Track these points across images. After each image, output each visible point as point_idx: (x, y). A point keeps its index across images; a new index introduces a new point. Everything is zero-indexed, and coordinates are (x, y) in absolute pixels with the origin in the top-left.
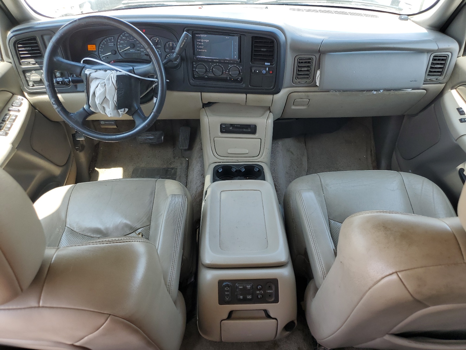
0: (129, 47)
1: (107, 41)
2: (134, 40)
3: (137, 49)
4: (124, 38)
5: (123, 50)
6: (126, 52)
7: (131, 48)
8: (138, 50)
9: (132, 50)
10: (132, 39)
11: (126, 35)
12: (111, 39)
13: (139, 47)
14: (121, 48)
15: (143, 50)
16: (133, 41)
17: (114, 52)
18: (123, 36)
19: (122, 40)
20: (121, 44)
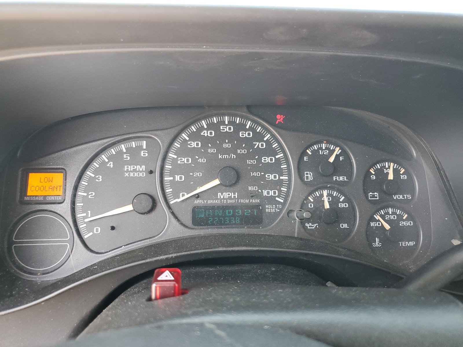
0: (217, 182)
1: (117, 158)
2: (235, 153)
3: (250, 188)
4: (194, 144)
5: (187, 196)
6: (198, 202)
7: (225, 185)
8: (253, 195)
9: (226, 195)
10: (226, 151)
11: (205, 133)
12: (140, 148)
13: (255, 181)
14: (178, 188)
15: (271, 193)
16: (233, 156)
17: (148, 204)
18: (194, 137)
19: (184, 151)
20: (177, 169)
